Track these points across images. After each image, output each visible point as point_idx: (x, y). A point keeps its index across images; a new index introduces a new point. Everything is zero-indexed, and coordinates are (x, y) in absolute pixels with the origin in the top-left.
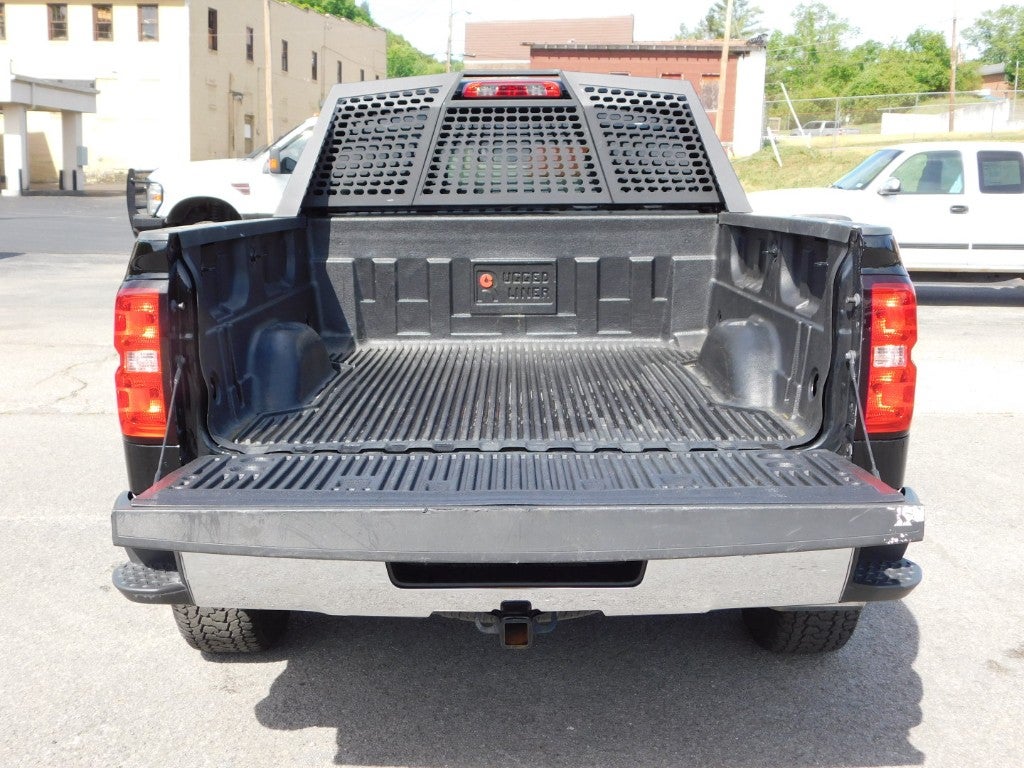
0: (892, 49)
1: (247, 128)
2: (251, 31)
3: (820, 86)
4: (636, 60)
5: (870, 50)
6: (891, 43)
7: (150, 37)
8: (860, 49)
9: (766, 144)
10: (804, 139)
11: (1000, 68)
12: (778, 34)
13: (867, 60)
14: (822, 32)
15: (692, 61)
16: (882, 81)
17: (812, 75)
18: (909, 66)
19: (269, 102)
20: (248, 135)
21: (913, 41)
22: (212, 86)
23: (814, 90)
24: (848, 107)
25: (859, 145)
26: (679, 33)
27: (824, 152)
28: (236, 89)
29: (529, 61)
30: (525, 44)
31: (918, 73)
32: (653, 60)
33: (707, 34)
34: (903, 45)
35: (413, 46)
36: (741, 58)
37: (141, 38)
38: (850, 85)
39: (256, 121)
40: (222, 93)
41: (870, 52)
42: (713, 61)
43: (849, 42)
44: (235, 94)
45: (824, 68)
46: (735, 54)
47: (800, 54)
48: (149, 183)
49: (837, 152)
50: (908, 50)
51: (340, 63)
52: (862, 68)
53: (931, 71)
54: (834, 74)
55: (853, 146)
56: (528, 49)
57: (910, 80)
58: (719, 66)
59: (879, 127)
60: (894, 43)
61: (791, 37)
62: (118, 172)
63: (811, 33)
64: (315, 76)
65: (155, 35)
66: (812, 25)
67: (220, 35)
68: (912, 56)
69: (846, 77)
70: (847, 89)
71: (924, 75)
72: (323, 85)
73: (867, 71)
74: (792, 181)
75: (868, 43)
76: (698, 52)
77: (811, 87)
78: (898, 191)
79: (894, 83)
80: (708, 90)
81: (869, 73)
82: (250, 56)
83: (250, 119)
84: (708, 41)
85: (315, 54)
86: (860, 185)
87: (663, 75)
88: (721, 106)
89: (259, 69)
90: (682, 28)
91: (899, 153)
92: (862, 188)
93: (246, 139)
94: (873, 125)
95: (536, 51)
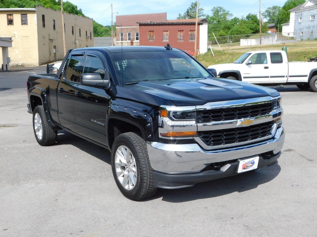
0: (242, 20)
1: (54, 49)
2: (54, 21)
3: (222, 32)
4: (170, 26)
5: (236, 20)
6: (241, 18)
7: (25, 24)
8: (232, 20)
9: (209, 50)
11: (273, 25)
12: (208, 16)
13: (235, 23)
14: (221, 15)
15: (186, 26)
16: (240, 29)
17: (219, 28)
18: (248, 25)
19: (64, 42)
20: (55, 52)
21: (248, 17)
22: (44, 38)
23: (220, 33)
24: (231, 38)
27: (226, 52)
28: (51, 38)
29: (139, 27)
30: (137, 23)
31: (250, 27)
32: (175, 26)
33: (187, 17)
34: (245, 19)
35: (96, 22)
36: (200, 25)
37: (22, 24)
38: (231, 31)
39: (57, 47)
40: (47, 39)
41: (236, 21)
42: (192, 26)
43: (229, 18)
44: (51, 40)
45: (223, 26)
47: (215, 22)
48: (53, 68)
49: (230, 52)
50: (247, 20)
51: (80, 29)
52: (234, 26)
53: (254, 26)
54: (225, 28)
55: (234, 50)
56: (139, 24)
57: (248, 29)
58: (195, 28)
59: (240, 43)
60: (243, 18)
61: (212, 17)
63: (218, 16)
64: (73, 33)
65: (26, 23)
66: (218, 13)
67: (46, 23)
68: (248, 22)
69: (229, 28)
70: (229, 32)
71: (252, 27)
72: (75, 36)
73: (235, 26)
74: (217, 60)
75: (235, 18)
76: (188, 24)
77: (219, 32)
78: (251, 64)
79: (243, 30)
80: (191, 35)
82: (54, 28)
83: (55, 47)
84: (188, 20)
85: (73, 27)
86: (241, 62)
87: (178, 31)
88: (196, 39)
89: (57, 32)
90: (180, 15)
91: (250, 54)
94: (238, 43)
95: (141, 25)
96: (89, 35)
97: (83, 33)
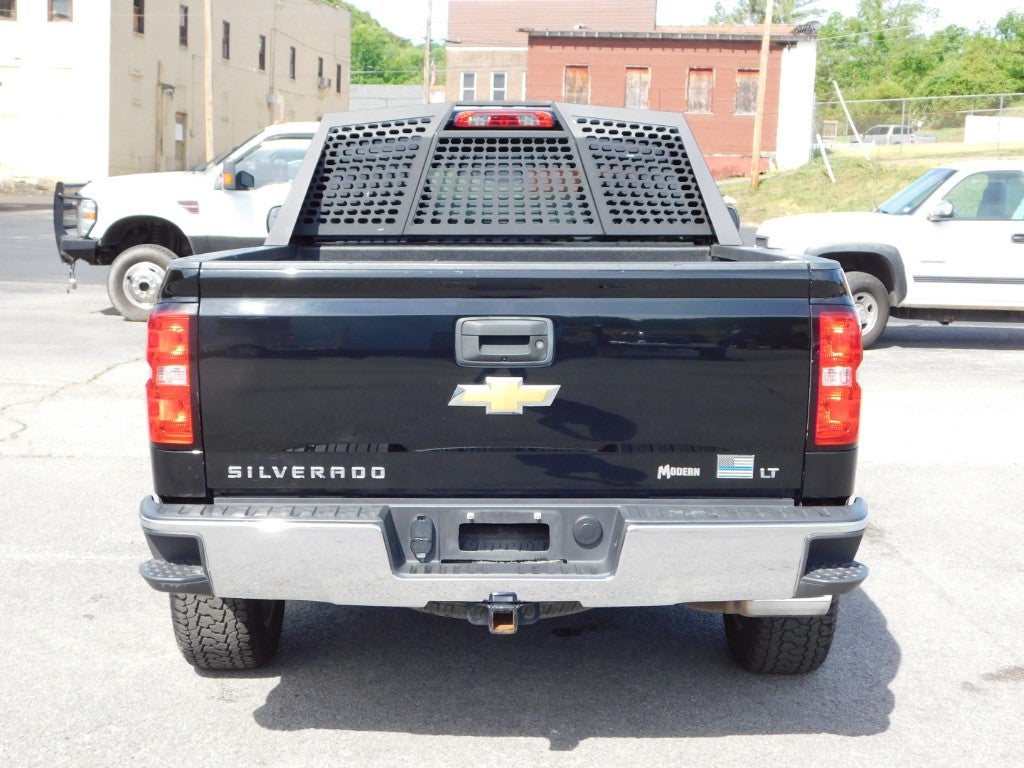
0: (978, 36)
1: (179, 127)
2: (185, 10)
3: (889, 83)
4: (657, 52)
5: (953, 37)
6: (977, 29)
7: (62, 17)
8: (940, 36)
9: (816, 154)
10: (866, 148)
12: (837, 17)
13: (947, 49)
14: (892, 15)
15: (726, 53)
16: (967, 76)
17: (880, 67)
18: (1001, 55)
19: (209, 97)
20: (179, 137)
21: (1005, 26)
22: (137, 77)
23: (881, 86)
24: (924, 108)
25: (930, 156)
26: (714, 14)
27: (886, 165)
28: (166, 80)
29: (526, 49)
30: (521, 30)
31: (1010, 66)
32: (678, 51)
33: (748, 15)
34: (992, 32)
35: (383, 25)
36: (785, 50)
37: (51, 18)
38: (927, 80)
39: (189, 119)
40: (149, 84)
41: (952, 39)
42: (752, 53)
43: (926, 27)
44: (165, 87)
45: (895, 58)
46: (778, 45)
47: (864, 41)
48: (80, 199)
49: (902, 165)
50: (999, 38)
51: (293, 50)
52: (941, 59)
54: (906, 66)
55: (923, 157)
56: (525, 36)
57: (1000, 75)
58: (758, 59)
59: (963, 133)
60: (982, 28)
61: (853, 20)
62: (18, 180)
63: (879, 16)
64: (262, 65)
65: (68, 14)
66: (879, 6)
67: (147, 16)
68: (1003, 46)
69: (921, 69)
70: (922, 85)
71: (1018, 69)
72: (272, 75)
73: (948, 63)
74: (847, 200)
75: (949, 28)
76: (734, 42)
77: (878, 82)
78: (951, 216)
79: (980, 78)
80: (746, 88)
81: (950, 66)
82: (184, 40)
83: (182, 117)
84: (748, 27)
85: (263, 39)
86: (907, 209)
87: (691, 70)
88: (760, 109)
89: (194, 56)
90: (718, 8)
91: (953, 172)
92: (911, 213)
93: (177, 142)
94: (955, 130)
95: (535, 40)
96: (330, 73)
97: (307, 66)
